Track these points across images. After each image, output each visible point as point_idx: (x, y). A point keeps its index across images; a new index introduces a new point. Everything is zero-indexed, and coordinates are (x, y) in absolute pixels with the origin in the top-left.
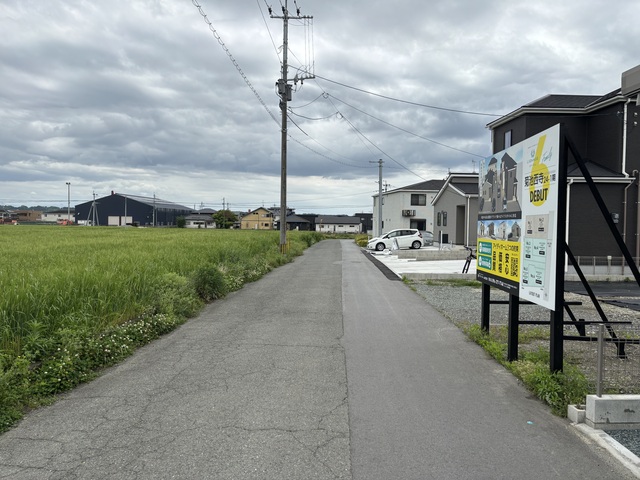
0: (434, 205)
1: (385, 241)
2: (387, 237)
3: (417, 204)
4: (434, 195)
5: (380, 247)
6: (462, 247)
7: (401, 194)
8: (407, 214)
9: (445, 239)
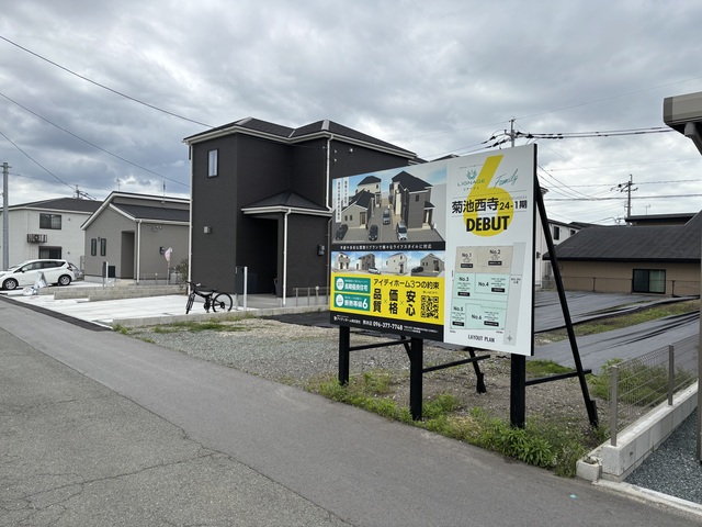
0: (86, 229)
1: (16, 276)
2: (20, 270)
3: (50, 228)
4: (85, 218)
5: (10, 285)
6: (131, 282)
7: (26, 213)
8: (33, 240)
9: (112, 274)
